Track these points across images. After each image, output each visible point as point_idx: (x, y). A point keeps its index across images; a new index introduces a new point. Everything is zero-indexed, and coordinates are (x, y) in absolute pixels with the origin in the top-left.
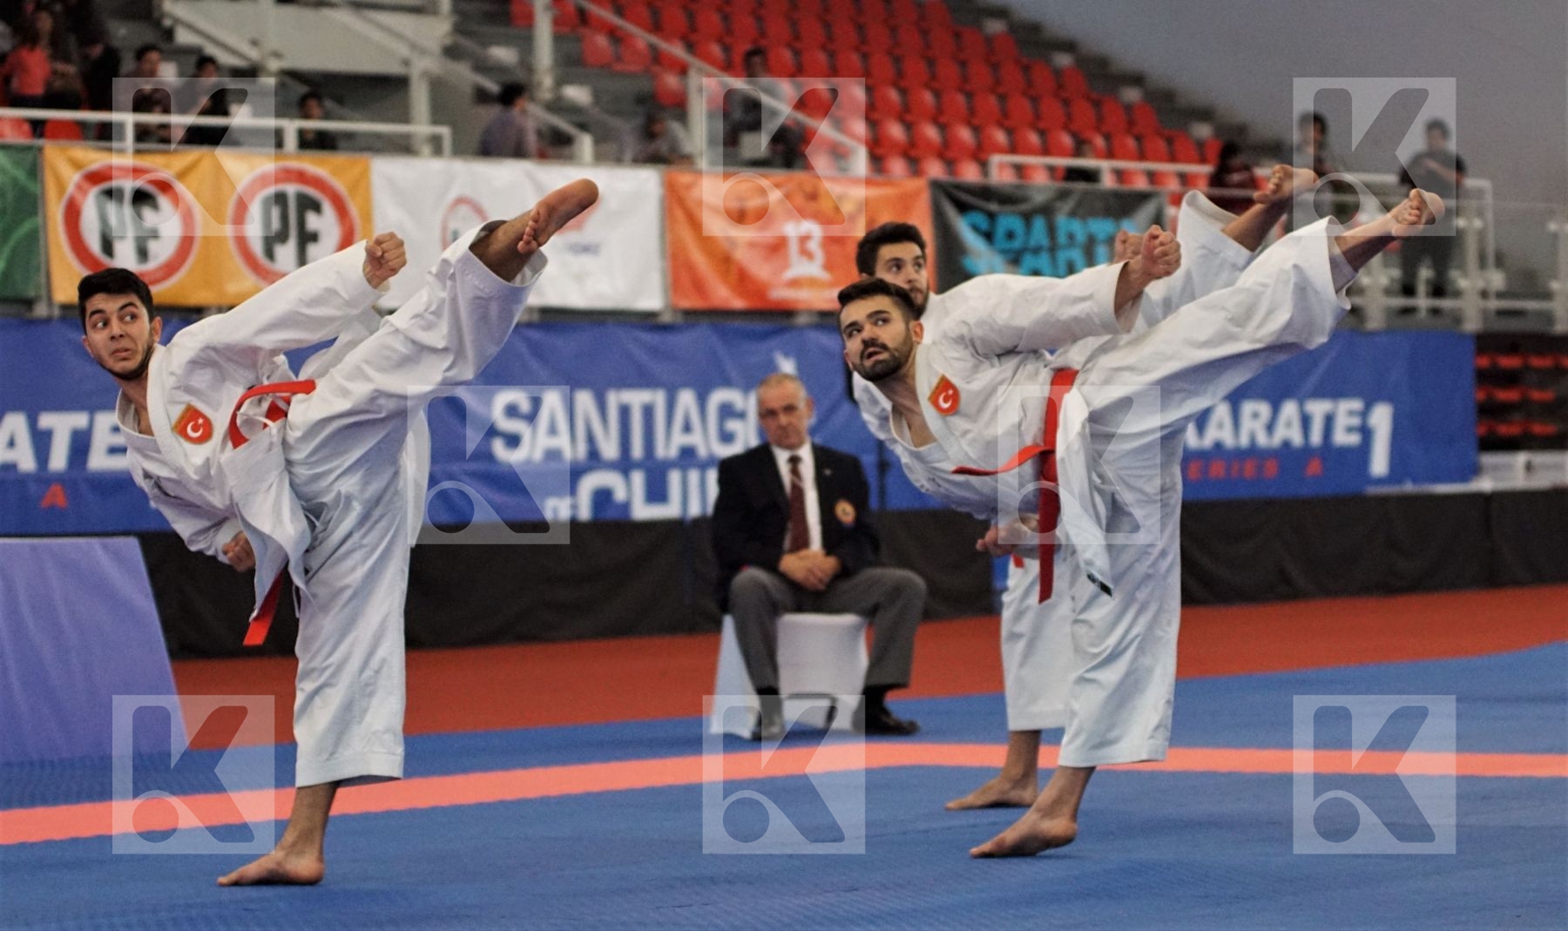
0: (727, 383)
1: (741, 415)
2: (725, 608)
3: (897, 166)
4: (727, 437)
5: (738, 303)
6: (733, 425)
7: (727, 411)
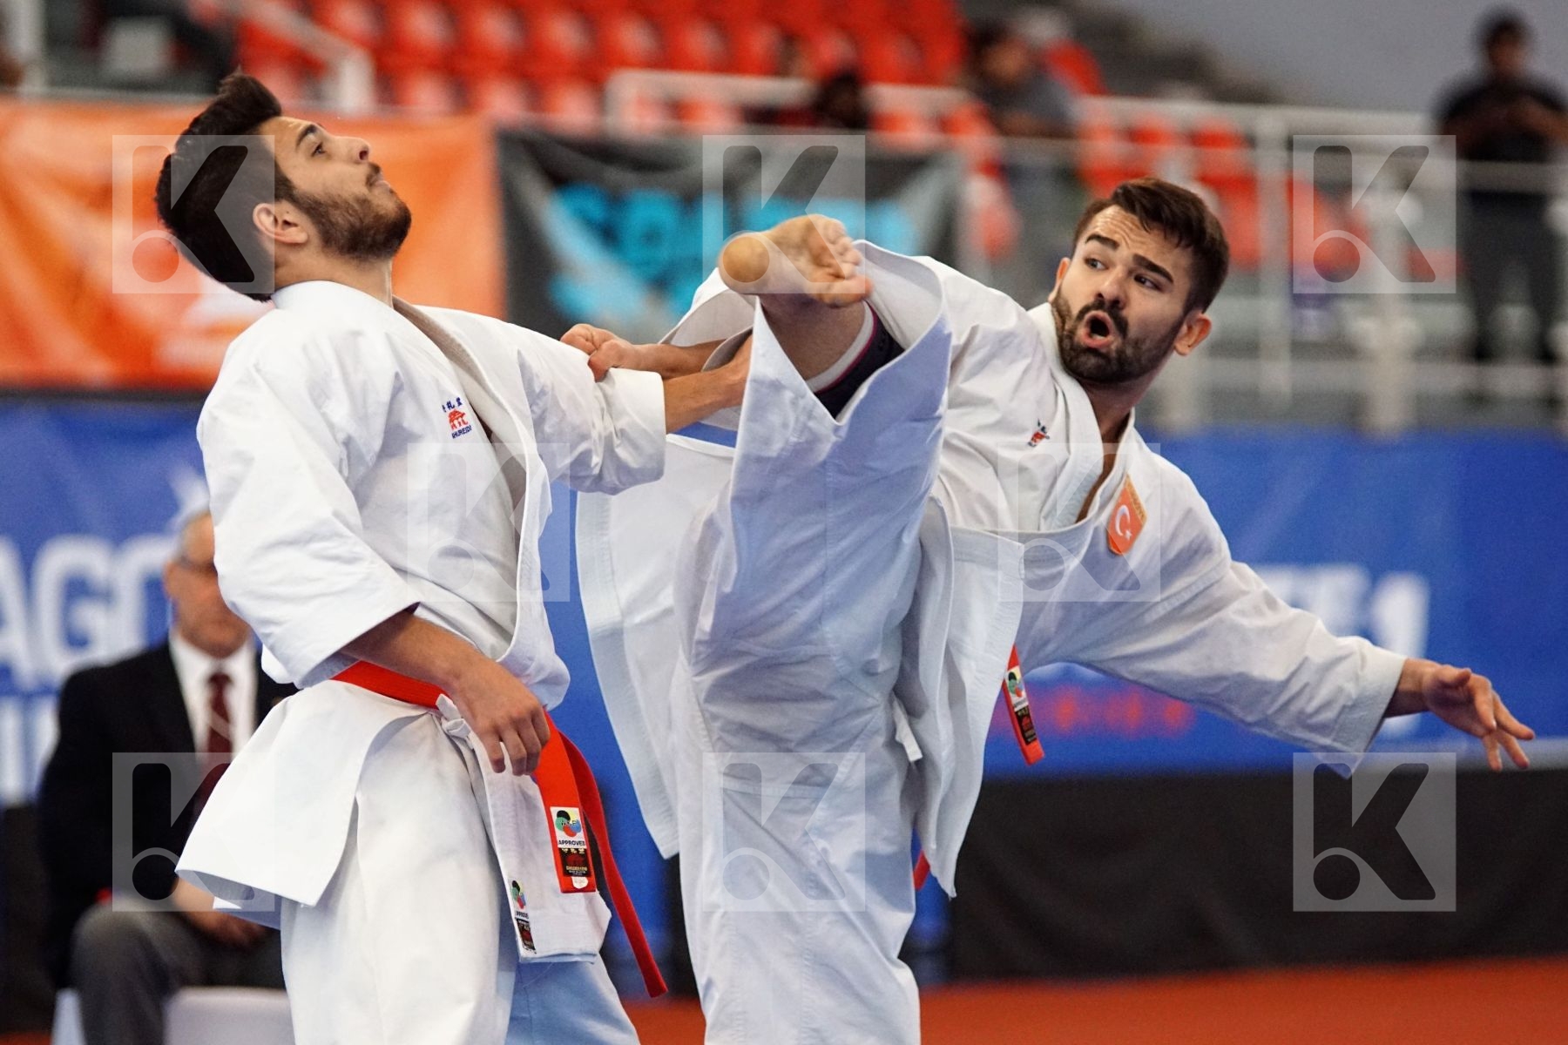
0: (74, 526)
1: (105, 596)
2: (63, 978)
3: (427, 97)
4: (75, 640)
5: (96, 368)
6: (92, 617)
7: (77, 589)
